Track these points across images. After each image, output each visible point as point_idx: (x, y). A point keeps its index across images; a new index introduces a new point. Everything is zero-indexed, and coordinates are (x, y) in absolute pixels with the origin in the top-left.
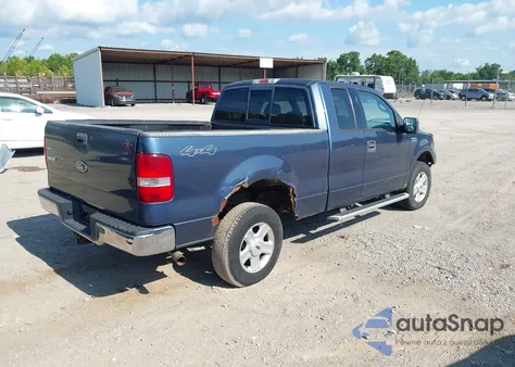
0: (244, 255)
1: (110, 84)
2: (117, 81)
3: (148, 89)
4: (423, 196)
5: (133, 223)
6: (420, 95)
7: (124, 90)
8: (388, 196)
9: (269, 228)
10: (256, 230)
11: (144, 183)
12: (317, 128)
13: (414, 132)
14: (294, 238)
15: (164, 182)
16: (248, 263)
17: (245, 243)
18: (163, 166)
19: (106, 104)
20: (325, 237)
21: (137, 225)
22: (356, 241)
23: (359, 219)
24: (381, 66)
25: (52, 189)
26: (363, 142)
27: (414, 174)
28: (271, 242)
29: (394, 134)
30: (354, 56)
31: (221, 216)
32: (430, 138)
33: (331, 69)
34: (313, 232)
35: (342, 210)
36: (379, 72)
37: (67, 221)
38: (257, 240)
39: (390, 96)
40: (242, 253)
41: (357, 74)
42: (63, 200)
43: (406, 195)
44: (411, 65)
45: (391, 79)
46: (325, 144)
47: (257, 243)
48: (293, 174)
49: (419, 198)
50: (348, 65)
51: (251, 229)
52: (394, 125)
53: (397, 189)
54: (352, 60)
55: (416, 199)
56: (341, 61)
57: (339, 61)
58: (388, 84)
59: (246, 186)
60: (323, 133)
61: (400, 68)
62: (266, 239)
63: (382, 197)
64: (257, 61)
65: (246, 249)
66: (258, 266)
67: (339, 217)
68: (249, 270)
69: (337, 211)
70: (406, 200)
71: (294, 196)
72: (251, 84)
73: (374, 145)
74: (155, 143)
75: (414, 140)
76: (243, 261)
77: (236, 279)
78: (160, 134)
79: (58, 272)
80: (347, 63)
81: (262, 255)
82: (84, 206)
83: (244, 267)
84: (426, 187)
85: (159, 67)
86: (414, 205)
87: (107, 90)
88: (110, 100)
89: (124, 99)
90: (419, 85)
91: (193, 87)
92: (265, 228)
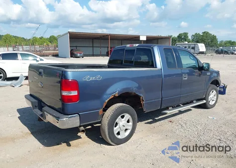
0: (116, 130)
1: (73, 48)
2: (76, 47)
3: (90, 50)
4: (214, 102)
5: (60, 112)
6: (218, 52)
7: (79, 51)
8: (194, 101)
9: (130, 116)
10: (123, 117)
11: (65, 93)
12: (156, 67)
13: (208, 70)
14: (146, 121)
15: (75, 93)
16: (118, 133)
17: (117, 124)
18: (74, 85)
19: (71, 57)
20: (162, 121)
21: (61, 113)
22: (178, 124)
23: (181, 112)
24: (198, 39)
25: (31, 95)
26: (181, 75)
27: (209, 90)
28: (131, 123)
29: (197, 70)
30: (186, 34)
31: (105, 110)
32: (218, 73)
33: (174, 40)
34: (157, 118)
35: (170, 108)
36: (198, 42)
37: (35, 110)
38: (123, 122)
39: (202, 53)
40: (115, 129)
41: (187, 43)
42: (34, 100)
43: (205, 101)
44: (214, 38)
45: (203, 45)
46: (160, 76)
47: (123, 124)
48: (142, 90)
49: (212, 103)
50: (183, 39)
51: (120, 117)
52: (197, 67)
53: (200, 98)
54: (185, 36)
55: (210, 103)
56: (179, 36)
57: (178, 37)
58: (202, 47)
59: (117, 95)
60: (159, 70)
61: (208, 40)
62: (128, 121)
63: (191, 102)
64: (139, 37)
65: (117, 127)
66: (124, 135)
67: (168, 112)
68: (119, 137)
69: (167, 108)
70: (205, 104)
71: (143, 101)
72: (126, 47)
73: (187, 76)
74: (71, 74)
75: (208, 74)
76: (115, 133)
77: (112, 142)
78: (73, 70)
79: (32, 133)
80: (182, 37)
81: (126, 130)
82: (42, 104)
83: (116, 136)
84: (215, 97)
85: (95, 40)
86: (209, 106)
87: (71, 51)
88: (73, 55)
89: (79, 55)
90: (217, 47)
91: (109, 50)
92: (127, 116)
